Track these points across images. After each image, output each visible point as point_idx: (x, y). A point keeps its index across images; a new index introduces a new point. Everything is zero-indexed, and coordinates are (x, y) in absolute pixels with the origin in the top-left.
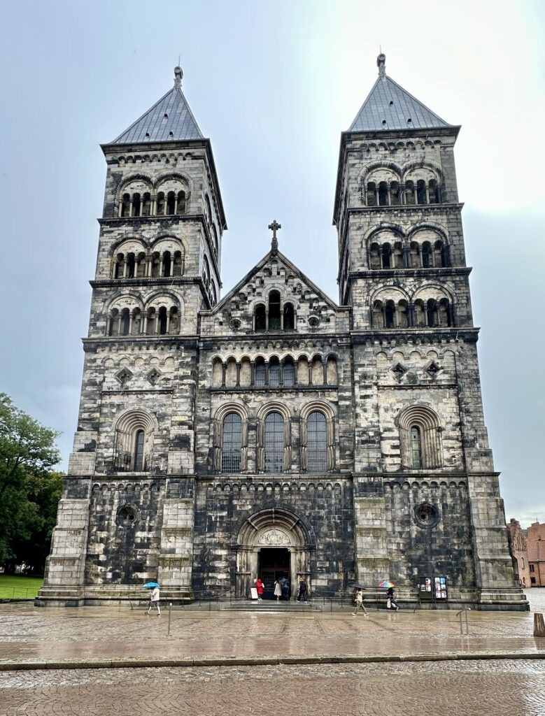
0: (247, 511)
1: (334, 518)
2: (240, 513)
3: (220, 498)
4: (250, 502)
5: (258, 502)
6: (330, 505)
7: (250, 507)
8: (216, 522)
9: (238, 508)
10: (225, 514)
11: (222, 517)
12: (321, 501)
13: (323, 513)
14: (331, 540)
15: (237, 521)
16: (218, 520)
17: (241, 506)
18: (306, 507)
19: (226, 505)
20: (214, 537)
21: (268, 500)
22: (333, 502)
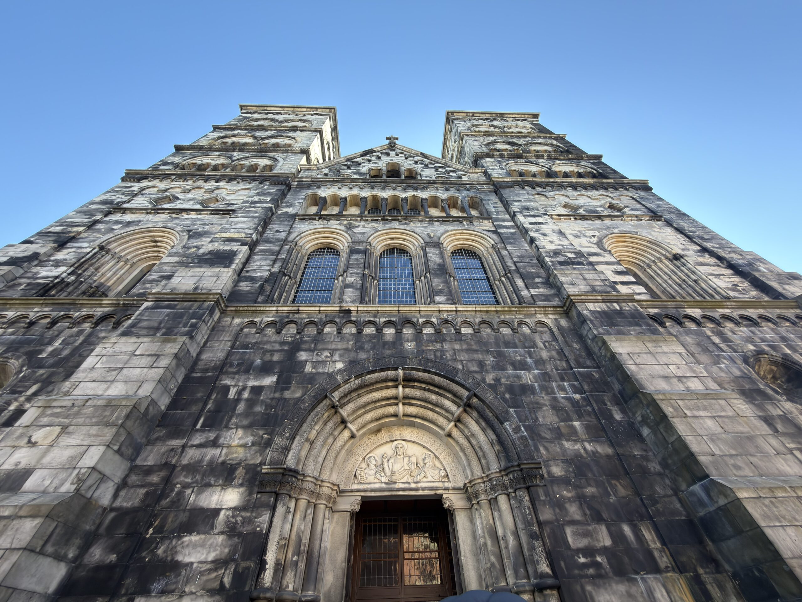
0: (330, 375)
1: (563, 389)
2: (311, 379)
3: (268, 347)
4: (341, 356)
5: (362, 356)
6: (540, 362)
7: (340, 365)
8: (237, 401)
9: (308, 368)
10: (269, 381)
11: (257, 390)
12: (516, 353)
13: (527, 377)
14: (578, 446)
15: (299, 399)
16: (246, 395)
17: (315, 364)
18: (481, 364)
19: (278, 362)
20: (214, 444)
21: (388, 352)
22: (545, 354)
